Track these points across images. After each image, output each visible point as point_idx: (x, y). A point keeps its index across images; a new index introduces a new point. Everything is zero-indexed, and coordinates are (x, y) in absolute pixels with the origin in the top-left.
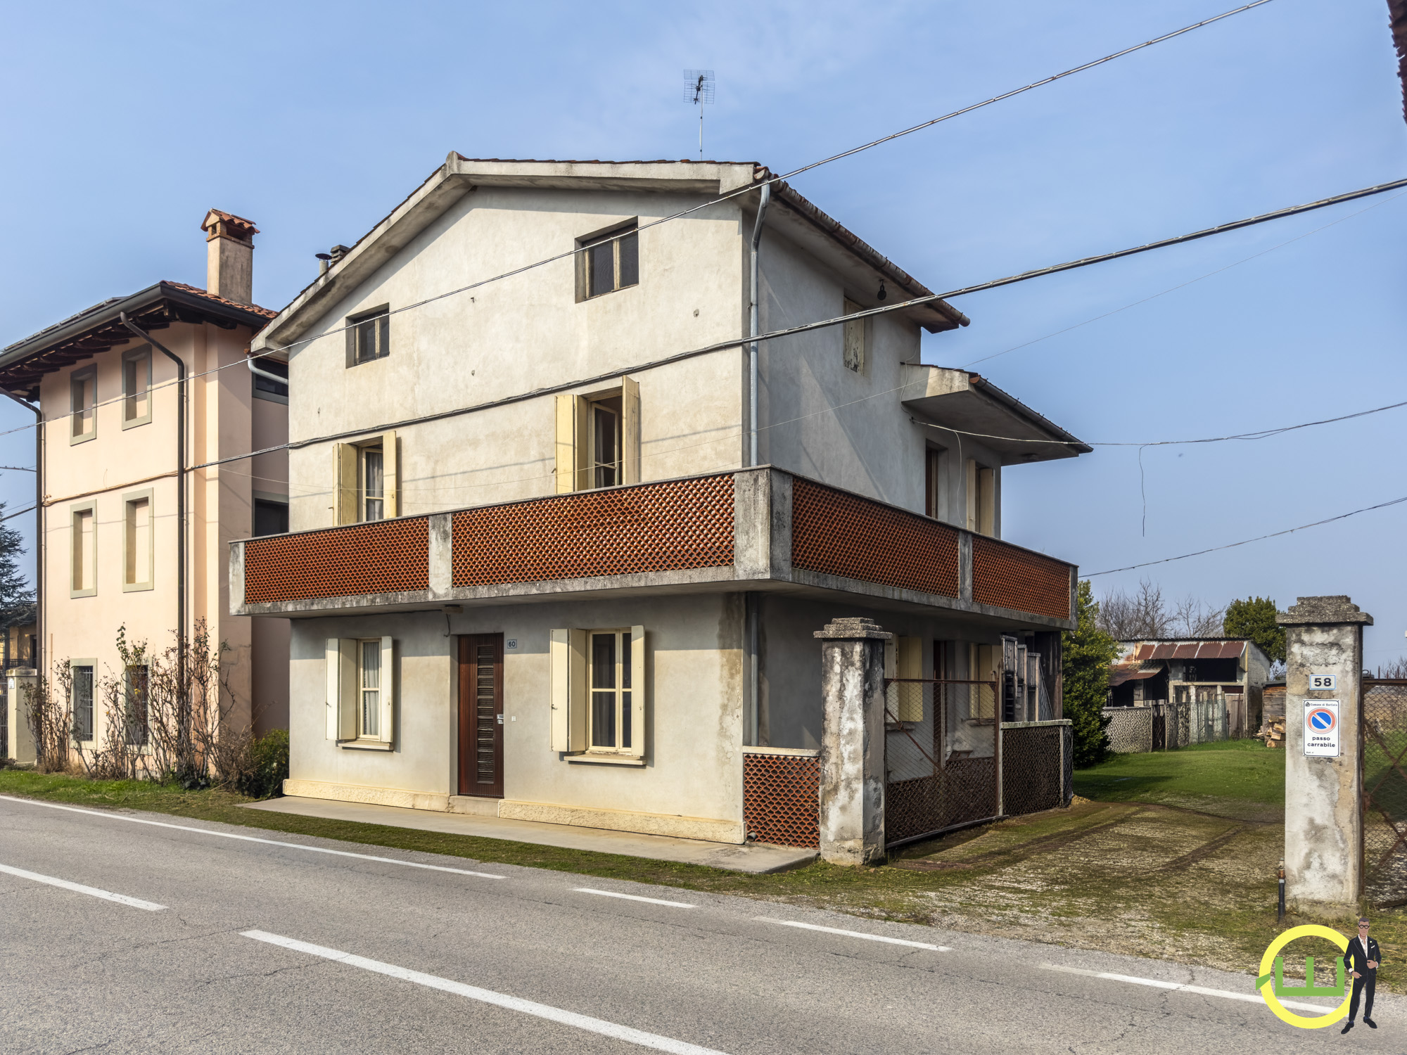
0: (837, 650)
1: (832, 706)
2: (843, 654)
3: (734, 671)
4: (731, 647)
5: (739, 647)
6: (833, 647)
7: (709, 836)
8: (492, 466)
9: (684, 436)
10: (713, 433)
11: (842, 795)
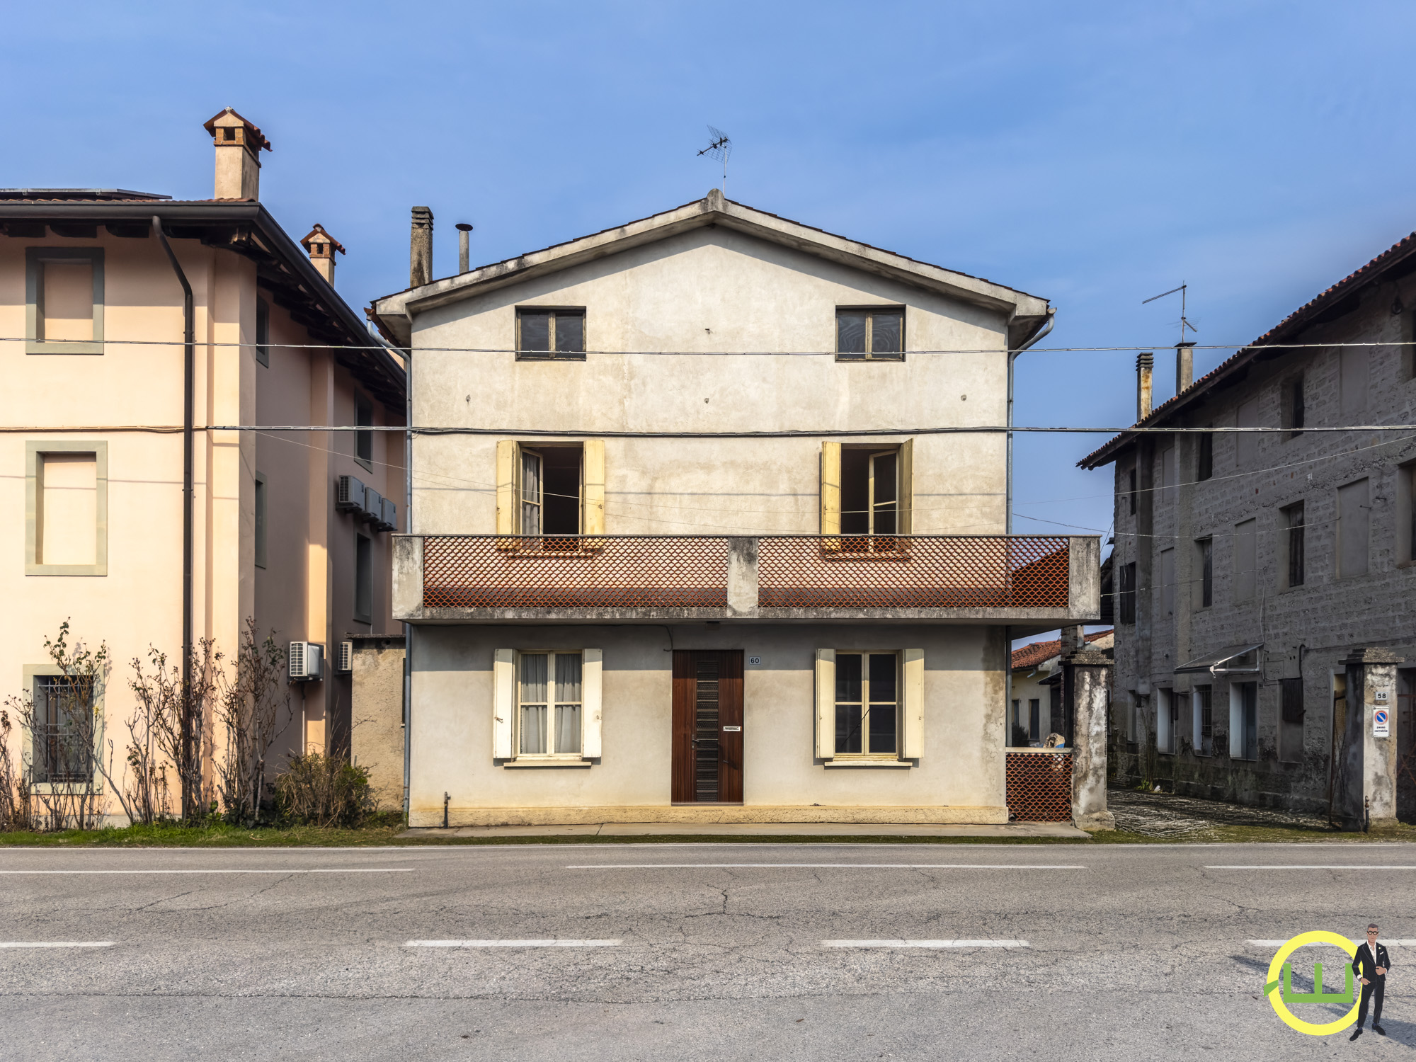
0: (1087, 673)
1: (1082, 714)
2: (1092, 677)
3: (997, 688)
4: (995, 669)
5: (1002, 670)
6: (1084, 671)
7: (977, 820)
8: (730, 492)
9: (950, 495)
10: (979, 497)
11: (1091, 780)
